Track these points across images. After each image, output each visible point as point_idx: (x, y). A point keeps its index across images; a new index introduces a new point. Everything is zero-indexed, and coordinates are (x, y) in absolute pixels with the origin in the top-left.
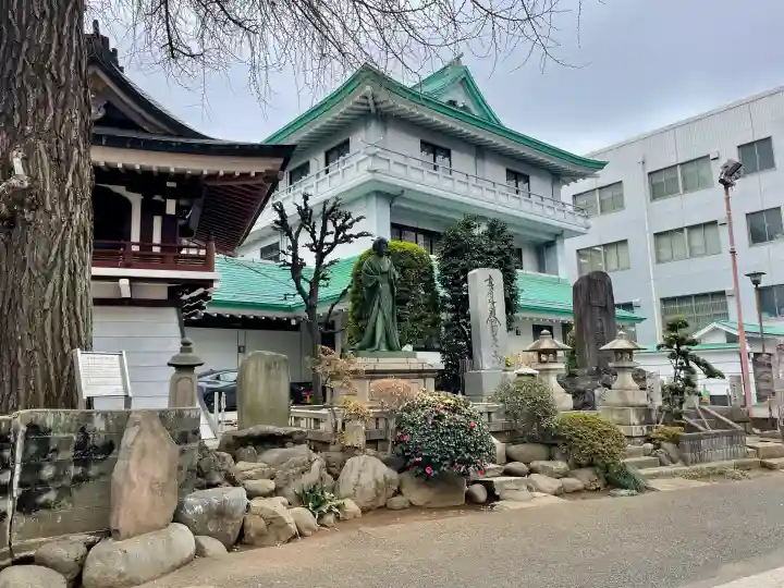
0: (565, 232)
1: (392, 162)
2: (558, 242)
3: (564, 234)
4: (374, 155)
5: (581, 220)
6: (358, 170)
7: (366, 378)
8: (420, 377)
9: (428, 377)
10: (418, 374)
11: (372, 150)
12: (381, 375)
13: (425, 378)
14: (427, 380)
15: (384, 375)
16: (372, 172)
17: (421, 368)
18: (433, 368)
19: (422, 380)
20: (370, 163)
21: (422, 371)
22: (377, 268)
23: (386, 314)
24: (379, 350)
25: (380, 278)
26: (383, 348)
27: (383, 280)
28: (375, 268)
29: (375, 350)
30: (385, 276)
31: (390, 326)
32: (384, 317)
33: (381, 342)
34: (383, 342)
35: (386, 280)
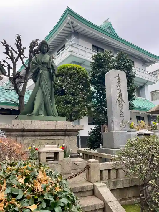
0: (148, 82)
1: (79, 49)
2: (145, 86)
3: (147, 83)
4: (72, 45)
5: (154, 78)
6: (66, 53)
7: (17, 136)
8: (65, 135)
9: (72, 135)
10: (64, 133)
11: (71, 44)
12: (31, 133)
13: (69, 135)
14: (71, 137)
15: (33, 133)
16: (71, 52)
17: (65, 128)
18: (74, 128)
19: (67, 137)
20: (70, 48)
21: (66, 130)
22: (40, 60)
23: (44, 90)
24: (37, 115)
25: (41, 66)
26: (42, 114)
27: (44, 68)
28: (38, 60)
29: (32, 115)
30: (46, 66)
31: (48, 99)
32: (43, 92)
33: (40, 110)
34: (42, 110)
35: (46, 69)
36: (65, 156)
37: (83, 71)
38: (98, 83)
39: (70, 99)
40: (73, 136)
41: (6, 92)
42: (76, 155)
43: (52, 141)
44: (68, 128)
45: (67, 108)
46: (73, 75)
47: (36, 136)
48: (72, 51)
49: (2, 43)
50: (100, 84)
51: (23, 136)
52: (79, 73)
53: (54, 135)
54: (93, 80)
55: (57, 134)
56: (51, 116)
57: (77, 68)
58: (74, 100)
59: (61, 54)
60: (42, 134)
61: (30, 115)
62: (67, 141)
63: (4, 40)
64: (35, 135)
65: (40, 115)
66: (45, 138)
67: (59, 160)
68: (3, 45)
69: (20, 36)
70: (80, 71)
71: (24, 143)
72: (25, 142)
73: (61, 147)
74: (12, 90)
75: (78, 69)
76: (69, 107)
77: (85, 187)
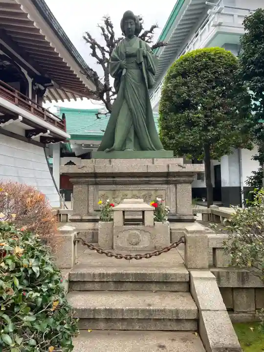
1: (236, 16)
7: (88, 184)
8: (167, 183)
9: (180, 183)
10: (164, 179)
11: (217, 9)
12: (108, 179)
13: (176, 183)
14: (179, 186)
15: (112, 179)
16: (217, 27)
17: (166, 170)
18: (184, 170)
19: (172, 187)
20: (216, 19)
21: (168, 174)
22: (123, 51)
23: (132, 106)
24: (123, 150)
25: (123, 62)
26: (130, 147)
27: (130, 65)
28: (121, 53)
29: (113, 150)
30: (133, 59)
31: (140, 120)
32: (130, 110)
33: (127, 141)
34: (131, 141)
35: (134, 65)
36: (159, 218)
37: (224, 57)
38: (256, 75)
39: (198, 117)
40: (184, 185)
41: (98, 118)
42: (190, 218)
43: (144, 193)
44: (171, 170)
45: (192, 135)
46: (202, 69)
47: (118, 184)
48: (220, 25)
49: (85, 38)
50: (259, 78)
51: (96, 184)
52: (217, 62)
53: (147, 183)
54: (244, 73)
55: (152, 181)
56: (147, 150)
57: (212, 53)
58: (207, 119)
59: (201, 35)
60: (126, 181)
61: (109, 151)
62: (172, 194)
63: (87, 33)
64: (116, 183)
65: (129, 150)
66: (132, 187)
67: (146, 225)
68: (88, 41)
69: (107, 19)
70: (219, 58)
71: (99, 194)
72: (101, 193)
73: (153, 202)
74: (106, 114)
75: (215, 55)
76: (195, 132)
77: (171, 275)
